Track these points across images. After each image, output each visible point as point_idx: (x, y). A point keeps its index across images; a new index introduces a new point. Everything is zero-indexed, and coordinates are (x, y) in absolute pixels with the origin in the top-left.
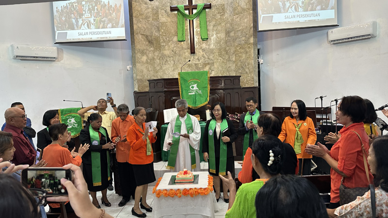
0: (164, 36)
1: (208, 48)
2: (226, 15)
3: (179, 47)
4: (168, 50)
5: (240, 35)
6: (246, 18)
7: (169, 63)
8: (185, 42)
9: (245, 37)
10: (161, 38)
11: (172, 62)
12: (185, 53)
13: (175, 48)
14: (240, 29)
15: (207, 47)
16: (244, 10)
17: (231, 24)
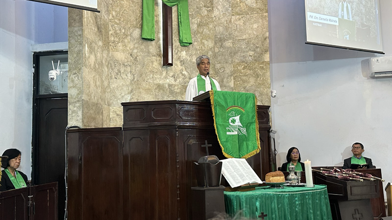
0: (117, 24)
1: (190, 61)
2: (216, 13)
3: (142, 51)
4: (123, 51)
5: (243, 47)
6: (255, 22)
7: (124, 76)
8: (153, 43)
9: (254, 50)
10: (110, 28)
11: (129, 75)
12: (152, 62)
13: (135, 51)
14: (244, 37)
15: (189, 59)
16: (251, 9)
17: (227, 28)
